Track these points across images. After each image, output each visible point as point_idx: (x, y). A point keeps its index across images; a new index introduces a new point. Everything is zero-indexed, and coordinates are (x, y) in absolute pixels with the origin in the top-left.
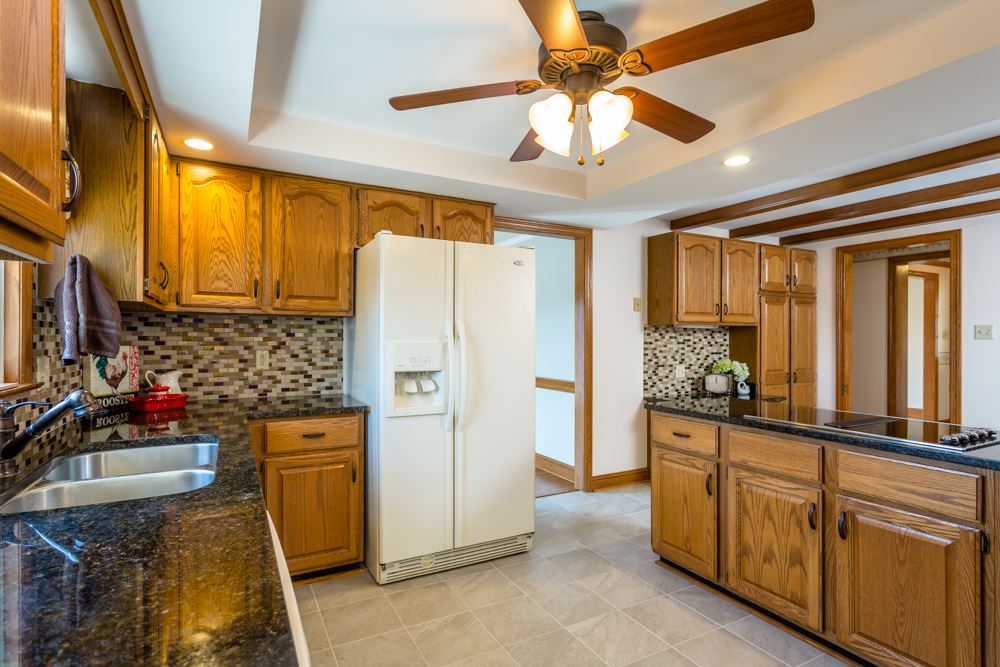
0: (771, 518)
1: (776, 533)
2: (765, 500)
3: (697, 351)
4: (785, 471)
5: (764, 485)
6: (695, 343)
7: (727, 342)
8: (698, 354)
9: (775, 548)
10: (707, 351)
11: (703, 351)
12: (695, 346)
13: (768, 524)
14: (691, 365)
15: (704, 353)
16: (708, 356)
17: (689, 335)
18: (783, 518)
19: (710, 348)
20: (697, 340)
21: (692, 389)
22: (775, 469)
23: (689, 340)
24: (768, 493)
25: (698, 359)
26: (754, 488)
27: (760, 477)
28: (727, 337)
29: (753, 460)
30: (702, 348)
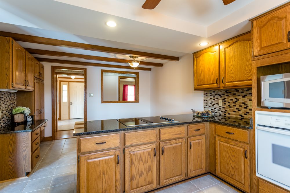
0: (142, 160)
1: (143, 164)
2: (140, 155)
3: (5, 103)
4: (146, 142)
5: (140, 149)
6: (5, 99)
7: (15, 99)
8: (6, 105)
9: (143, 170)
10: (9, 103)
11: (8, 103)
12: (5, 101)
13: (141, 163)
14: (3, 111)
15: (8, 104)
16: (9, 106)
17: (2, 95)
18: (146, 158)
19: (10, 101)
20: (5, 98)
21: (4, 123)
22: (143, 142)
23: (2, 98)
24: (140, 152)
25: (6, 107)
26: (135, 152)
27: (138, 147)
28: (15, 96)
29: (135, 142)
30: (7, 102)
